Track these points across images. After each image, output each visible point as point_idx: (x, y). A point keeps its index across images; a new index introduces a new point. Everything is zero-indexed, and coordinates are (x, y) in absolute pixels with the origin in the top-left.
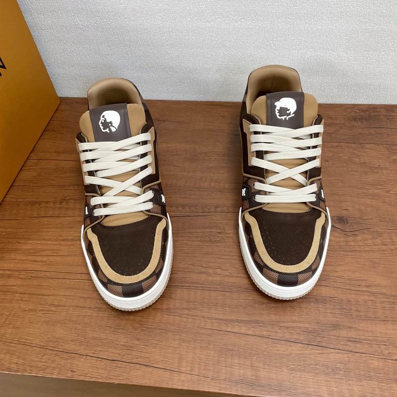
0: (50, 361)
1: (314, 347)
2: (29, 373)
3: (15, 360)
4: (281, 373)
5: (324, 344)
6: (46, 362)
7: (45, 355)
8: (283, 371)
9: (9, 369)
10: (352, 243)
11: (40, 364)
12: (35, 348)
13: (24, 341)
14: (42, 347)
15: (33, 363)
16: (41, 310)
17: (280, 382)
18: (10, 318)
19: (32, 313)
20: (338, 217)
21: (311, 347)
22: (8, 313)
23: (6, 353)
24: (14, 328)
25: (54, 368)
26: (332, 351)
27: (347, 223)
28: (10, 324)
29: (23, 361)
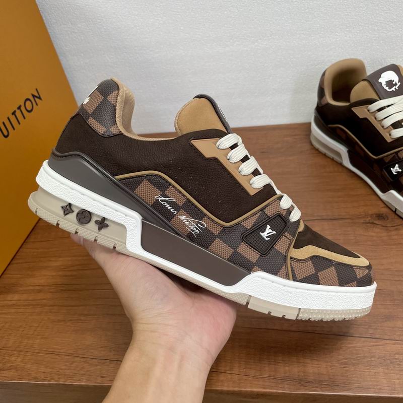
0: (78, 369)
1: (367, 339)
2: (57, 381)
3: (43, 369)
4: (332, 368)
5: (377, 336)
6: (74, 370)
7: (73, 363)
8: (334, 366)
9: (36, 379)
10: (396, 237)
11: (68, 372)
12: (63, 357)
13: (52, 350)
14: (71, 355)
15: (61, 371)
16: (71, 320)
17: (332, 377)
18: (38, 329)
19: (61, 324)
20: (376, 214)
21: (363, 339)
22: (37, 325)
23: (32, 363)
24: (42, 338)
25: (83, 375)
26: (388, 342)
27: (387, 219)
28: (38, 335)
29: (51, 370)
